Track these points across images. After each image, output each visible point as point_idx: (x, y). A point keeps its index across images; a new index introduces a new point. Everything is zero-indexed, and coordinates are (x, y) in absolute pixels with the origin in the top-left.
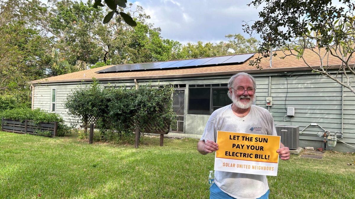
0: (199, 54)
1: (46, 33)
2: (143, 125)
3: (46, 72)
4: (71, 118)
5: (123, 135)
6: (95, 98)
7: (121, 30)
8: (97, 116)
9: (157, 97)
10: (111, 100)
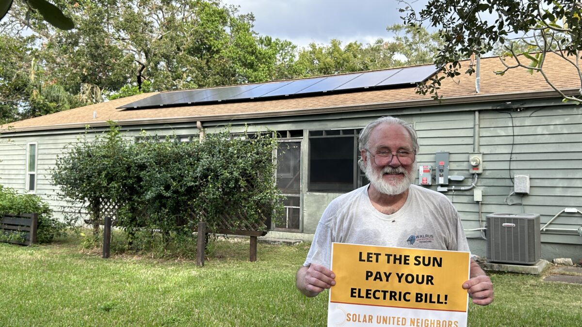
0: (333, 65)
1: (18, 29)
2: (213, 218)
3: (19, 108)
4: (65, 204)
5: (173, 239)
6: (114, 163)
7: (171, 21)
8: (119, 201)
9: (242, 157)
10: (147, 167)
